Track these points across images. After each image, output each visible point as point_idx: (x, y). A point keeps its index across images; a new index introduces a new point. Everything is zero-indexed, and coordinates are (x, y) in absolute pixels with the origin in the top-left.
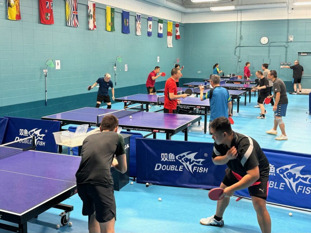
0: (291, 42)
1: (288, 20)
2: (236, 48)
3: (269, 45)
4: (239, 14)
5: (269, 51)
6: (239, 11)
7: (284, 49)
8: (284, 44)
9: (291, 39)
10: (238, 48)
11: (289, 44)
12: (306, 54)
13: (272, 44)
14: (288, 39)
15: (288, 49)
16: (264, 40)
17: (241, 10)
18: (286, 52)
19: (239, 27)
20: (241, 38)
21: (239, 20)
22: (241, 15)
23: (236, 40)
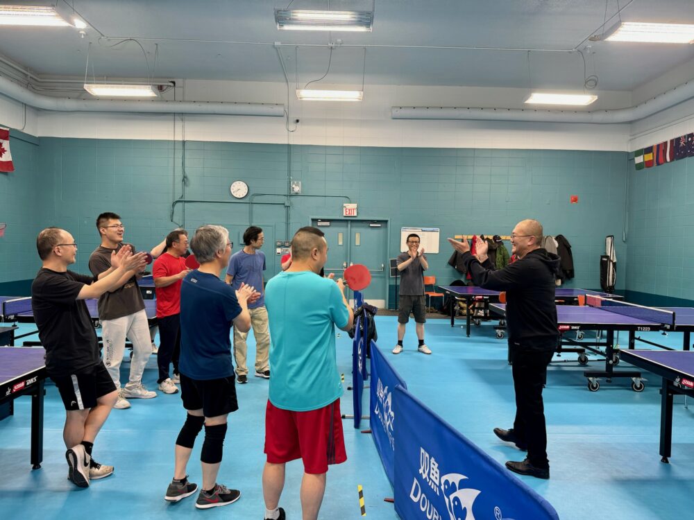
0: (297, 194)
1: (289, 146)
2: (173, 205)
3: (249, 200)
4: (179, 125)
5: (251, 213)
6: (177, 117)
7: (282, 210)
8: (283, 199)
9: (297, 189)
10: (178, 204)
11: (293, 199)
12: (328, 224)
13: (256, 199)
14: (290, 188)
15: (292, 212)
16: (239, 189)
17: (183, 113)
18: (288, 217)
19: (179, 155)
20: (183, 180)
21: (179, 138)
22: (183, 127)
23: (174, 184)
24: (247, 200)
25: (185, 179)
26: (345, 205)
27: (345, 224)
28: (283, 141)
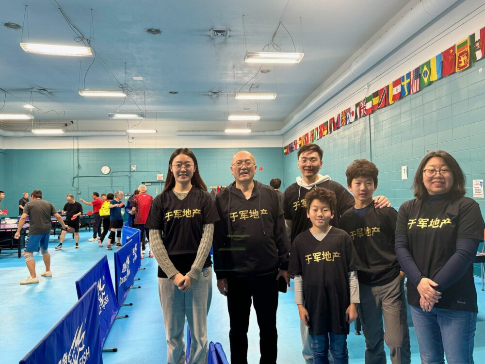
0: (134, 171)
1: (130, 149)
2: (74, 179)
3: (111, 175)
4: (75, 141)
5: (112, 180)
6: (74, 138)
7: (127, 179)
8: (127, 174)
9: (134, 168)
10: (76, 178)
11: (132, 173)
12: (150, 184)
13: (114, 174)
14: (130, 168)
15: (132, 179)
16: (106, 170)
17: (77, 136)
18: (130, 182)
19: (76, 155)
20: (78, 167)
21: (76, 147)
22: (78, 142)
23: (74, 169)
24: (109, 175)
25: (79, 167)
26: (157, 175)
27: (158, 184)
28: (127, 147)
